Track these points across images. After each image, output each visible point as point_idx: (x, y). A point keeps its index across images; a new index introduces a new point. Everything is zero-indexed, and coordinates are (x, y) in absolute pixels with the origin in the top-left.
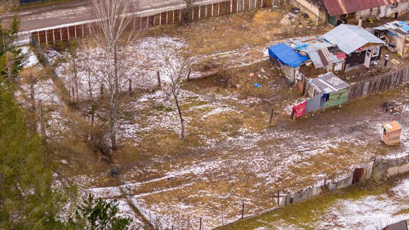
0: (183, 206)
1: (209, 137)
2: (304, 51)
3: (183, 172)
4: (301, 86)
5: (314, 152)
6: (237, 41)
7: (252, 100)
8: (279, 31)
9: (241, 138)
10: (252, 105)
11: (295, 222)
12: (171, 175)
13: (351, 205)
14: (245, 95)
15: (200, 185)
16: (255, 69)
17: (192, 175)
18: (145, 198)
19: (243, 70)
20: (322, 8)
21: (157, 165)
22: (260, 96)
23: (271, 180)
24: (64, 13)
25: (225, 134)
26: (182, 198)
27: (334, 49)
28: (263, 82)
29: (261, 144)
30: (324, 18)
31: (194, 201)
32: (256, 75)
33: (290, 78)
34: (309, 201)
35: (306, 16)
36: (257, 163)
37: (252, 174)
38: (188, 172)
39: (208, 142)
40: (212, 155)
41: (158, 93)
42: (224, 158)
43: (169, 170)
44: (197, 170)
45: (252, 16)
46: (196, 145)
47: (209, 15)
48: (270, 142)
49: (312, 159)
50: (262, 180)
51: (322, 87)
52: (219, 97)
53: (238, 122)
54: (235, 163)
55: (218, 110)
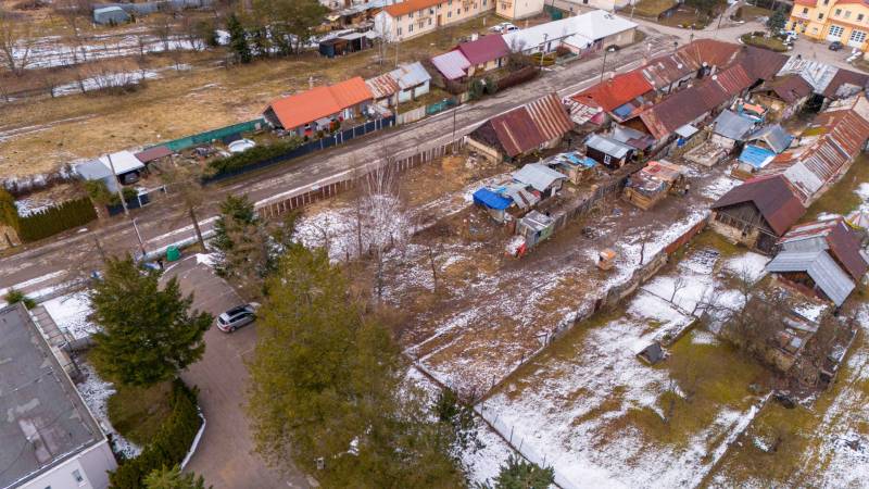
0: (464, 362)
1: (456, 286)
2: (506, 194)
3: (450, 327)
4: (512, 226)
5: (548, 287)
6: (438, 190)
7: (476, 245)
8: (469, 176)
9: (482, 283)
10: (478, 250)
11: (564, 359)
12: (441, 331)
13: (603, 334)
14: (468, 241)
15: (470, 337)
16: (465, 214)
17: (457, 327)
18: (429, 360)
19: (456, 217)
20: (500, 150)
21: (424, 324)
22: (480, 240)
23: (526, 321)
24: (273, 182)
25: (466, 281)
26: (460, 353)
27: (529, 189)
28: (477, 226)
29: (501, 286)
30: (501, 158)
31: (471, 354)
32: (469, 221)
33: (499, 220)
34: (567, 336)
35: (485, 158)
36: (507, 304)
37: (507, 318)
38: (453, 325)
39: (457, 293)
40: (465, 305)
41: (394, 251)
42: (478, 305)
43: (437, 326)
44: (461, 322)
45: (440, 165)
46: (449, 297)
47: (405, 168)
48: (508, 283)
49: (550, 294)
50: (519, 322)
51: (533, 225)
52: (446, 246)
53: (473, 269)
54: (489, 308)
55: (451, 261)
